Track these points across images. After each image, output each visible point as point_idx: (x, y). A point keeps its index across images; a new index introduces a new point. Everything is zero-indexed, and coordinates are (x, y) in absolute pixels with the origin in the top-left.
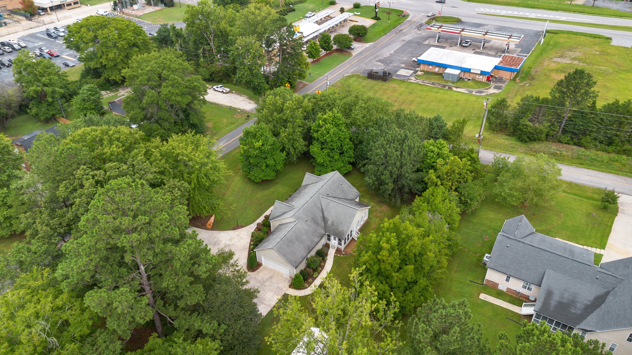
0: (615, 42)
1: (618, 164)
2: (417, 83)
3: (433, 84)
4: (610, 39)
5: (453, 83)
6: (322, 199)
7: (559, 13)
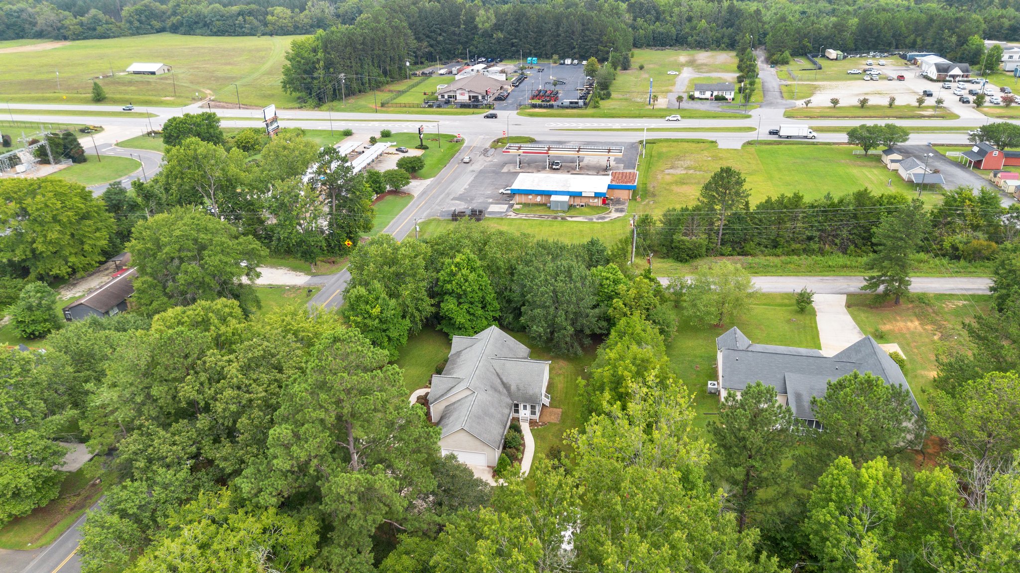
0: (722, 145)
1: (792, 266)
2: (520, 219)
3: (540, 216)
4: (716, 142)
5: (564, 212)
6: (492, 361)
7: (644, 120)
